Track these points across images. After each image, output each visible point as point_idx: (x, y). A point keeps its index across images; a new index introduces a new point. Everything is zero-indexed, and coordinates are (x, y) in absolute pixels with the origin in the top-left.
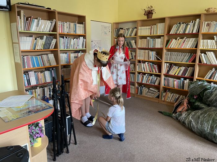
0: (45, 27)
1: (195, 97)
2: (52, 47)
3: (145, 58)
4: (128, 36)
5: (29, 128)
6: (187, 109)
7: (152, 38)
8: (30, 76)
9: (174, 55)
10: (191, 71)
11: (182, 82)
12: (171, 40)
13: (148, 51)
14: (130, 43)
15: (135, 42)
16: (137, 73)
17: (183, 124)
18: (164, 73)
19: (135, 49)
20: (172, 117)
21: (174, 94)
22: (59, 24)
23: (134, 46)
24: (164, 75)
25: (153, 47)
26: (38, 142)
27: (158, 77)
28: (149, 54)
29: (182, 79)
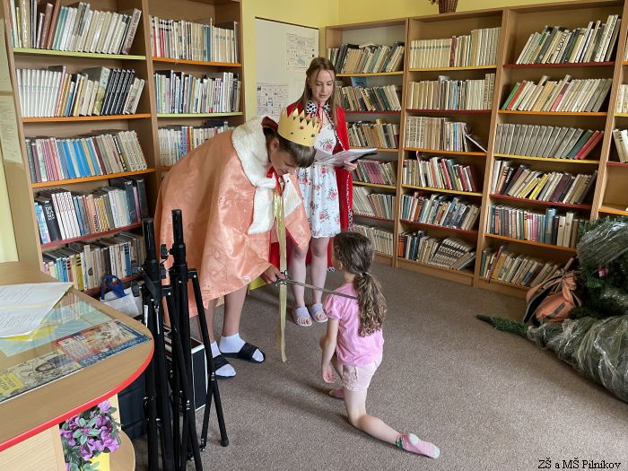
0: (104, 36)
1: (601, 274)
2: (130, 108)
3: (430, 144)
4: (375, 71)
6: (573, 310)
7: (454, 80)
8: (56, 208)
9: (528, 134)
10: (582, 187)
11: (550, 220)
12: (519, 84)
13: (442, 121)
14: (382, 93)
15: (400, 92)
16: (402, 192)
17: (567, 361)
18: (493, 193)
19: (399, 113)
21: (523, 258)
22: (154, 25)
23: (395, 104)
24: (492, 197)
25: (458, 107)
27: (471, 204)
28: (442, 130)
29: (552, 212)
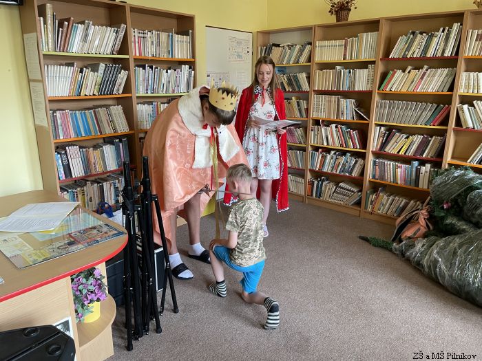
0: (101, 42)
1: (445, 207)
2: (118, 90)
3: (329, 114)
4: (291, 62)
5: (72, 280)
6: (426, 232)
7: (346, 69)
8: (69, 157)
9: (398, 108)
10: (437, 145)
11: (414, 169)
12: (391, 72)
13: (338, 99)
14: (296, 78)
15: (308, 78)
16: (310, 149)
17: (417, 266)
18: (374, 150)
19: (308, 92)
20: (391, 250)
21: (395, 197)
22: (134, 34)
23: (305, 87)
24: (373, 153)
25: (349, 88)
26: (92, 312)
27: (359, 157)
28: (338, 105)
29: (416, 163)
